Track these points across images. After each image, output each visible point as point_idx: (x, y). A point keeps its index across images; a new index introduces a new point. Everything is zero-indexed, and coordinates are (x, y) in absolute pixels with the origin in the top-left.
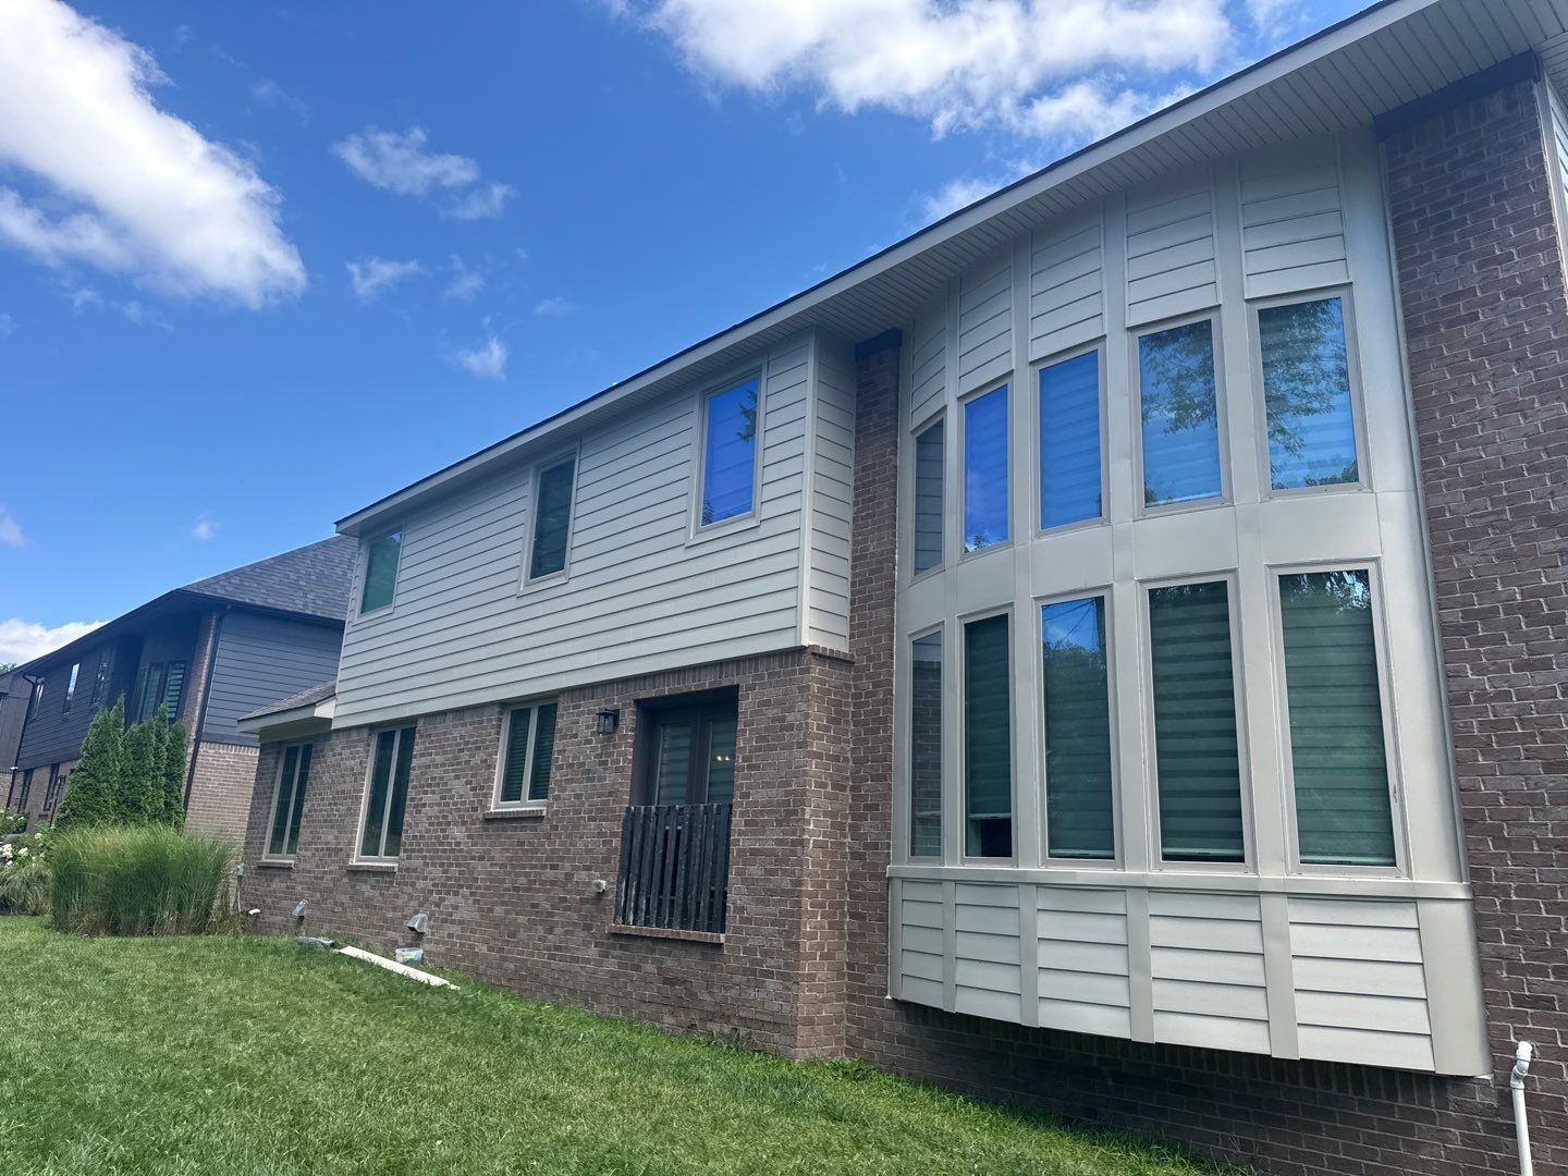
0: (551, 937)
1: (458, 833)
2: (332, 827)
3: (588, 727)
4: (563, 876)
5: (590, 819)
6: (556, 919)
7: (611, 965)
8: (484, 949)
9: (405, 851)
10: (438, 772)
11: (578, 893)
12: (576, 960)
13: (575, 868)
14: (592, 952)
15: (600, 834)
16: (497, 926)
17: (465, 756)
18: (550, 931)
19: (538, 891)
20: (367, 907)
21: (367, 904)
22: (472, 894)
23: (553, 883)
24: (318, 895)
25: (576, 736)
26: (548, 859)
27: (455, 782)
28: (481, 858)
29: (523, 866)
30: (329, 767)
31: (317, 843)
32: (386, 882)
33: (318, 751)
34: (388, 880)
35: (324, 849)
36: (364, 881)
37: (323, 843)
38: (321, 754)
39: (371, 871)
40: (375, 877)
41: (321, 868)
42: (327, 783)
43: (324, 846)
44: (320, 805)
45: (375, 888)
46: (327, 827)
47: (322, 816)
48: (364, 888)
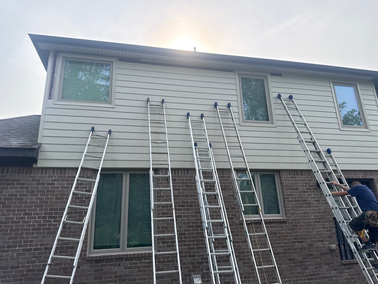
0: (306, 271)
3: (303, 186)
4: (307, 245)
5: (316, 222)
6: (308, 263)
7: (346, 275)
9: (163, 243)
10: (189, 200)
11: (319, 251)
12: (326, 277)
13: (312, 242)
14: (333, 273)
15: (323, 228)
18: (306, 269)
19: (293, 253)
20: (121, 281)
21: (122, 279)
22: (240, 260)
23: (301, 249)
25: (297, 189)
26: (294, 239)
29: (279, 244)
30: (33, 191)
31: (24, 246)
32: (145, 263)
33: (8, 180)
34: (147, 261)
35: (40, 249)
36: (114, 265)
37: (37, 245)
38: (15, 183)
39: (123, 258)
40: (130, 261)
41: (38, 263)
42: (32, 202)
43: (39, 247)
44: (22, 218)
45: (131, 268)
46: (41, 233)
47: (30, 226)
48: (115, 269)
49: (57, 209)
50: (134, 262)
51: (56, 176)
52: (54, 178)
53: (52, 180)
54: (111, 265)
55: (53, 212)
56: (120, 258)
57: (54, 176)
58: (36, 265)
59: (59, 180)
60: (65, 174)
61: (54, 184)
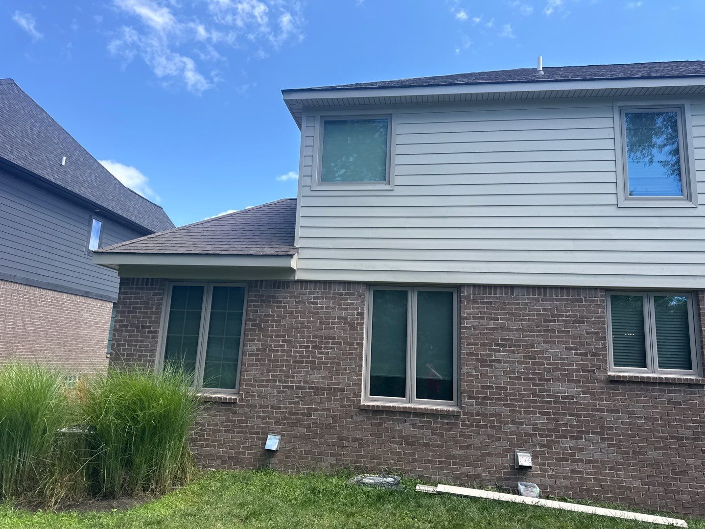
1: (563, 389)
2: (315, 368)
8: (638, 484)
9: (470, 398)
10: (514, 336)
16: (651, 466)
17: (556, 326)
20: (408, 443)
21: (409, 441)
22: (603, 439)
24: (304, 430)
27: (546, 346)
28: (610, 411)
30: (292, 312)
31: (285, 381)
32: (443, 424)
33: (263, 296)
34: (446, 421)
35: (304, 388)
36: (398, 420)
37: (300, 382)
38: (271, 300)
39: (411, 412)
40: (421, 418)
41: (301, 405)
42: (291, 327)
43: (302, 385)
44: (282, 346)
45: (421, 427)
46: (303, 367)
47: (291, 356)
48: (399, 426)
49: (321, 337)
50: (425, 419)
51: (319, 292)
52: (316, 295)
53: (314, 298)
54: (394, 420)
55: (317, 341)
56: (406, 412)
57: (317, 292)
58: (300, 407)
59: (322, 298)
60: (330, 289)
61: (317, 303)
